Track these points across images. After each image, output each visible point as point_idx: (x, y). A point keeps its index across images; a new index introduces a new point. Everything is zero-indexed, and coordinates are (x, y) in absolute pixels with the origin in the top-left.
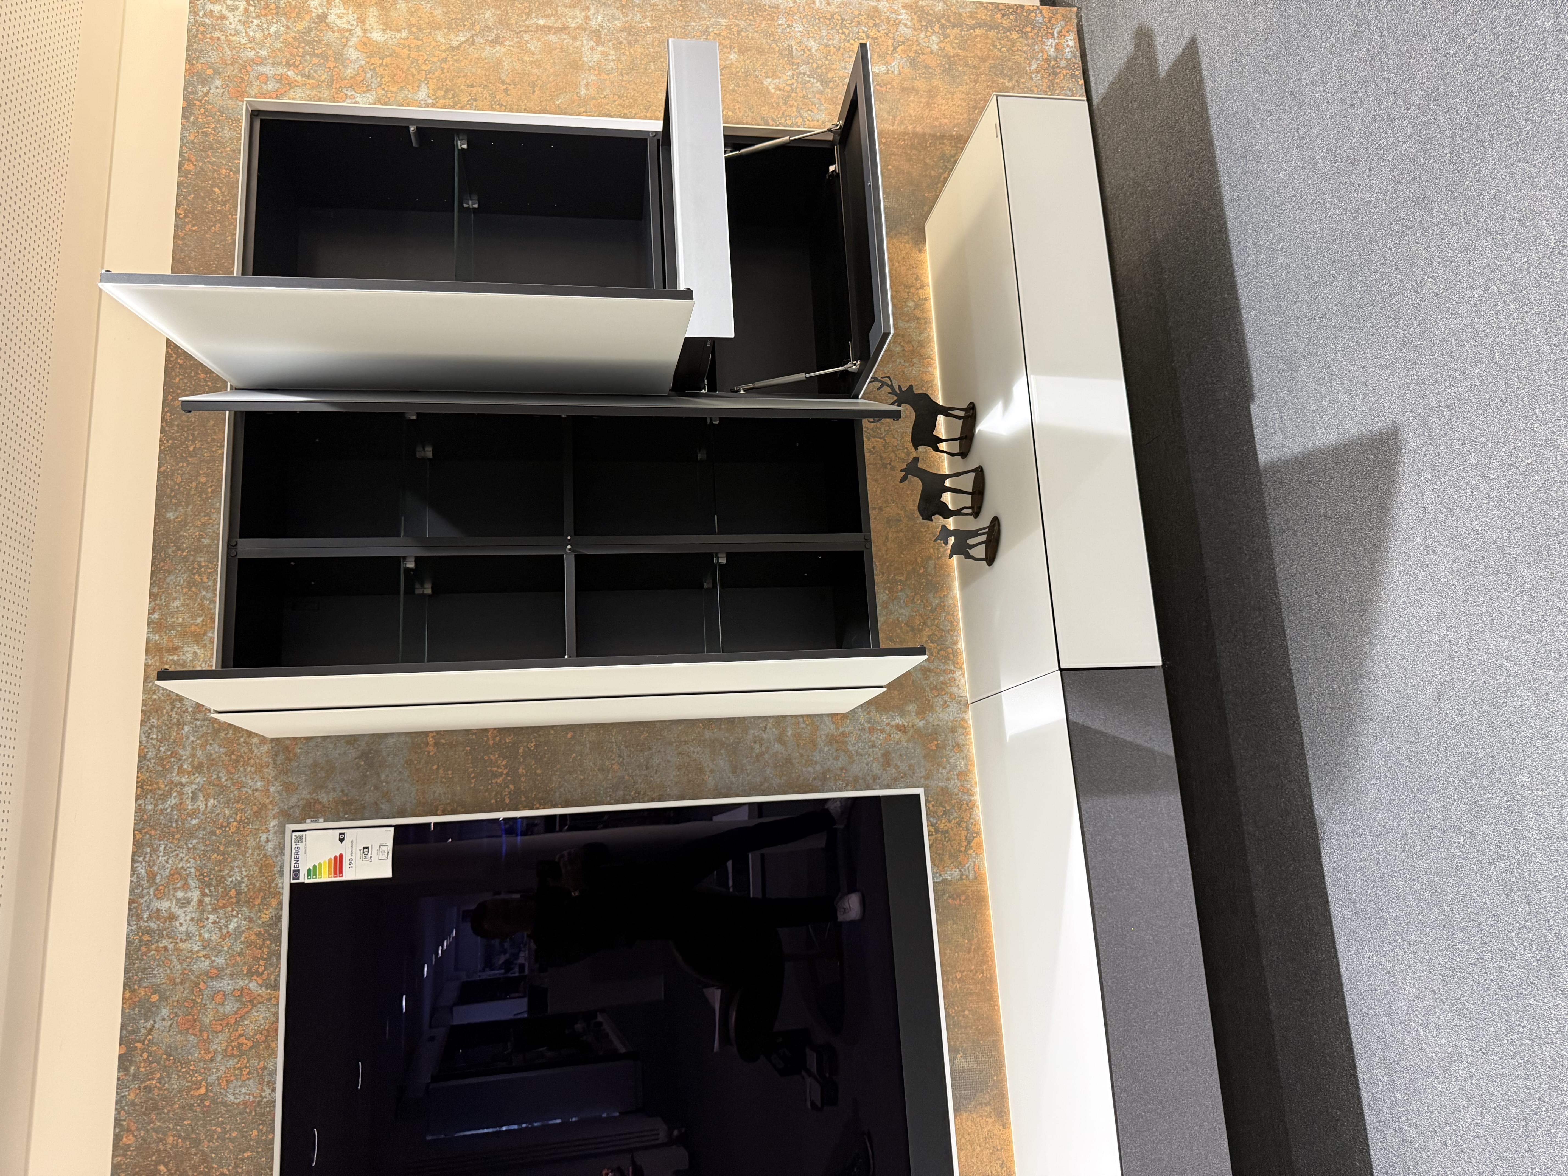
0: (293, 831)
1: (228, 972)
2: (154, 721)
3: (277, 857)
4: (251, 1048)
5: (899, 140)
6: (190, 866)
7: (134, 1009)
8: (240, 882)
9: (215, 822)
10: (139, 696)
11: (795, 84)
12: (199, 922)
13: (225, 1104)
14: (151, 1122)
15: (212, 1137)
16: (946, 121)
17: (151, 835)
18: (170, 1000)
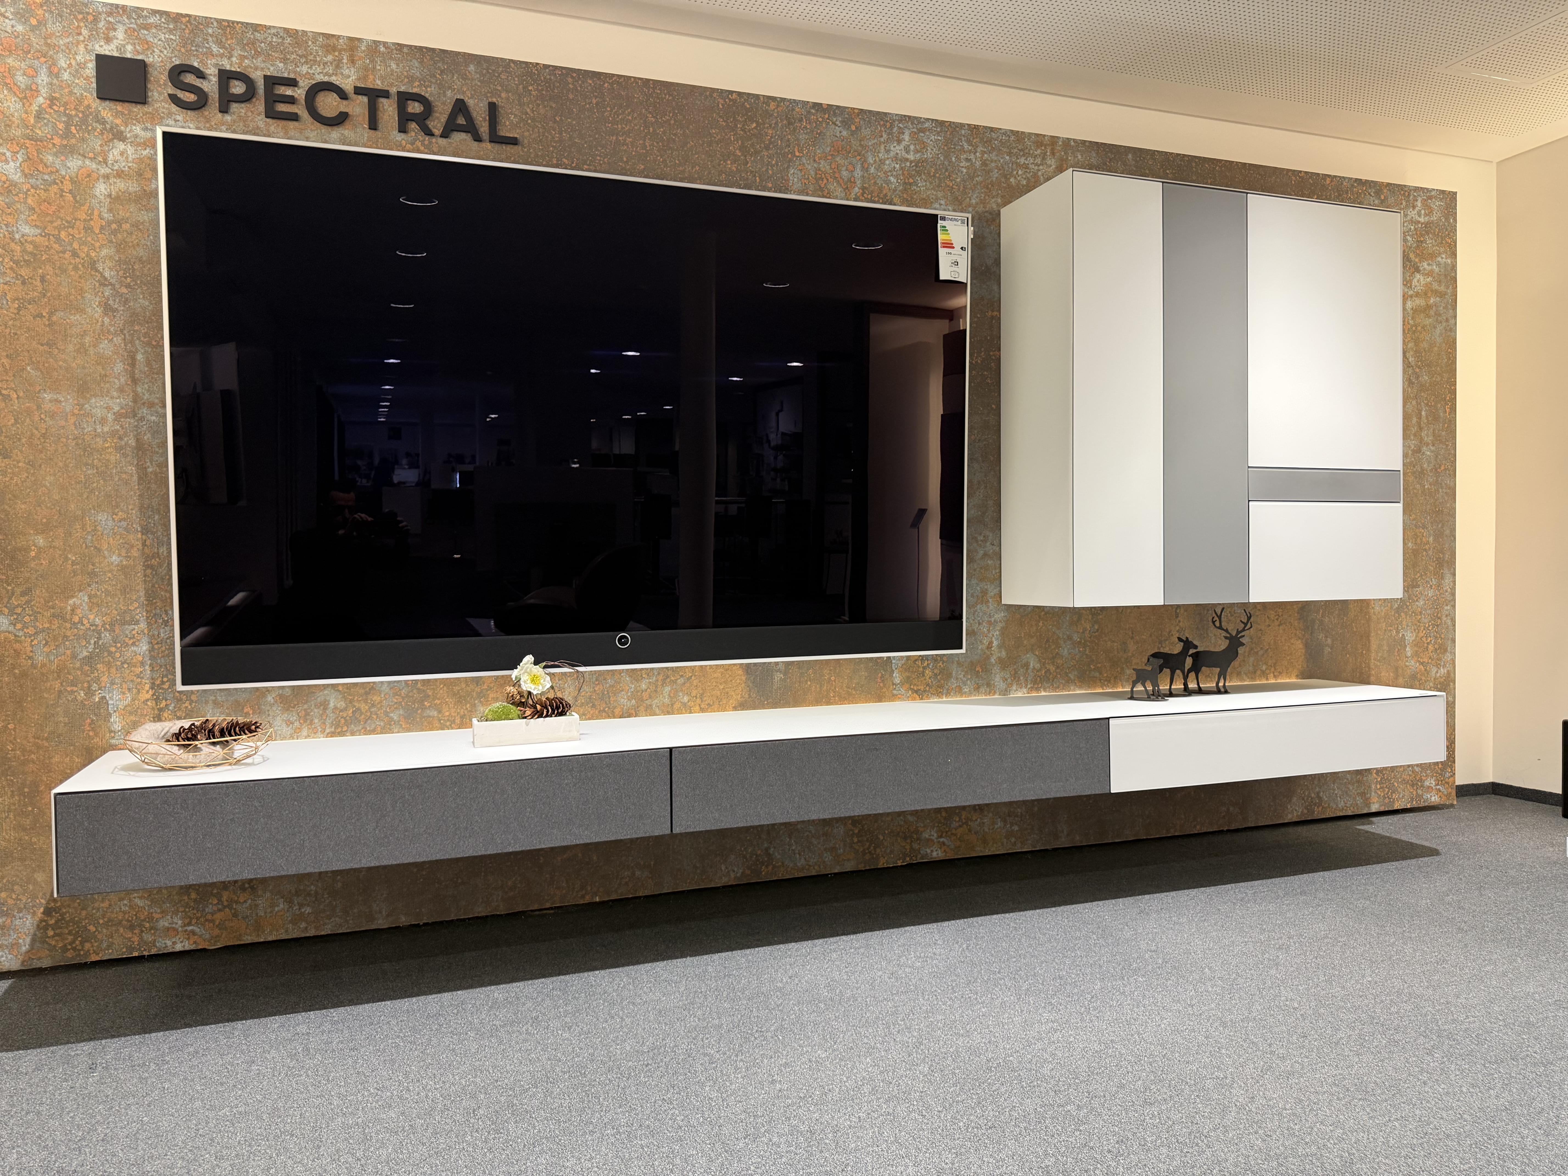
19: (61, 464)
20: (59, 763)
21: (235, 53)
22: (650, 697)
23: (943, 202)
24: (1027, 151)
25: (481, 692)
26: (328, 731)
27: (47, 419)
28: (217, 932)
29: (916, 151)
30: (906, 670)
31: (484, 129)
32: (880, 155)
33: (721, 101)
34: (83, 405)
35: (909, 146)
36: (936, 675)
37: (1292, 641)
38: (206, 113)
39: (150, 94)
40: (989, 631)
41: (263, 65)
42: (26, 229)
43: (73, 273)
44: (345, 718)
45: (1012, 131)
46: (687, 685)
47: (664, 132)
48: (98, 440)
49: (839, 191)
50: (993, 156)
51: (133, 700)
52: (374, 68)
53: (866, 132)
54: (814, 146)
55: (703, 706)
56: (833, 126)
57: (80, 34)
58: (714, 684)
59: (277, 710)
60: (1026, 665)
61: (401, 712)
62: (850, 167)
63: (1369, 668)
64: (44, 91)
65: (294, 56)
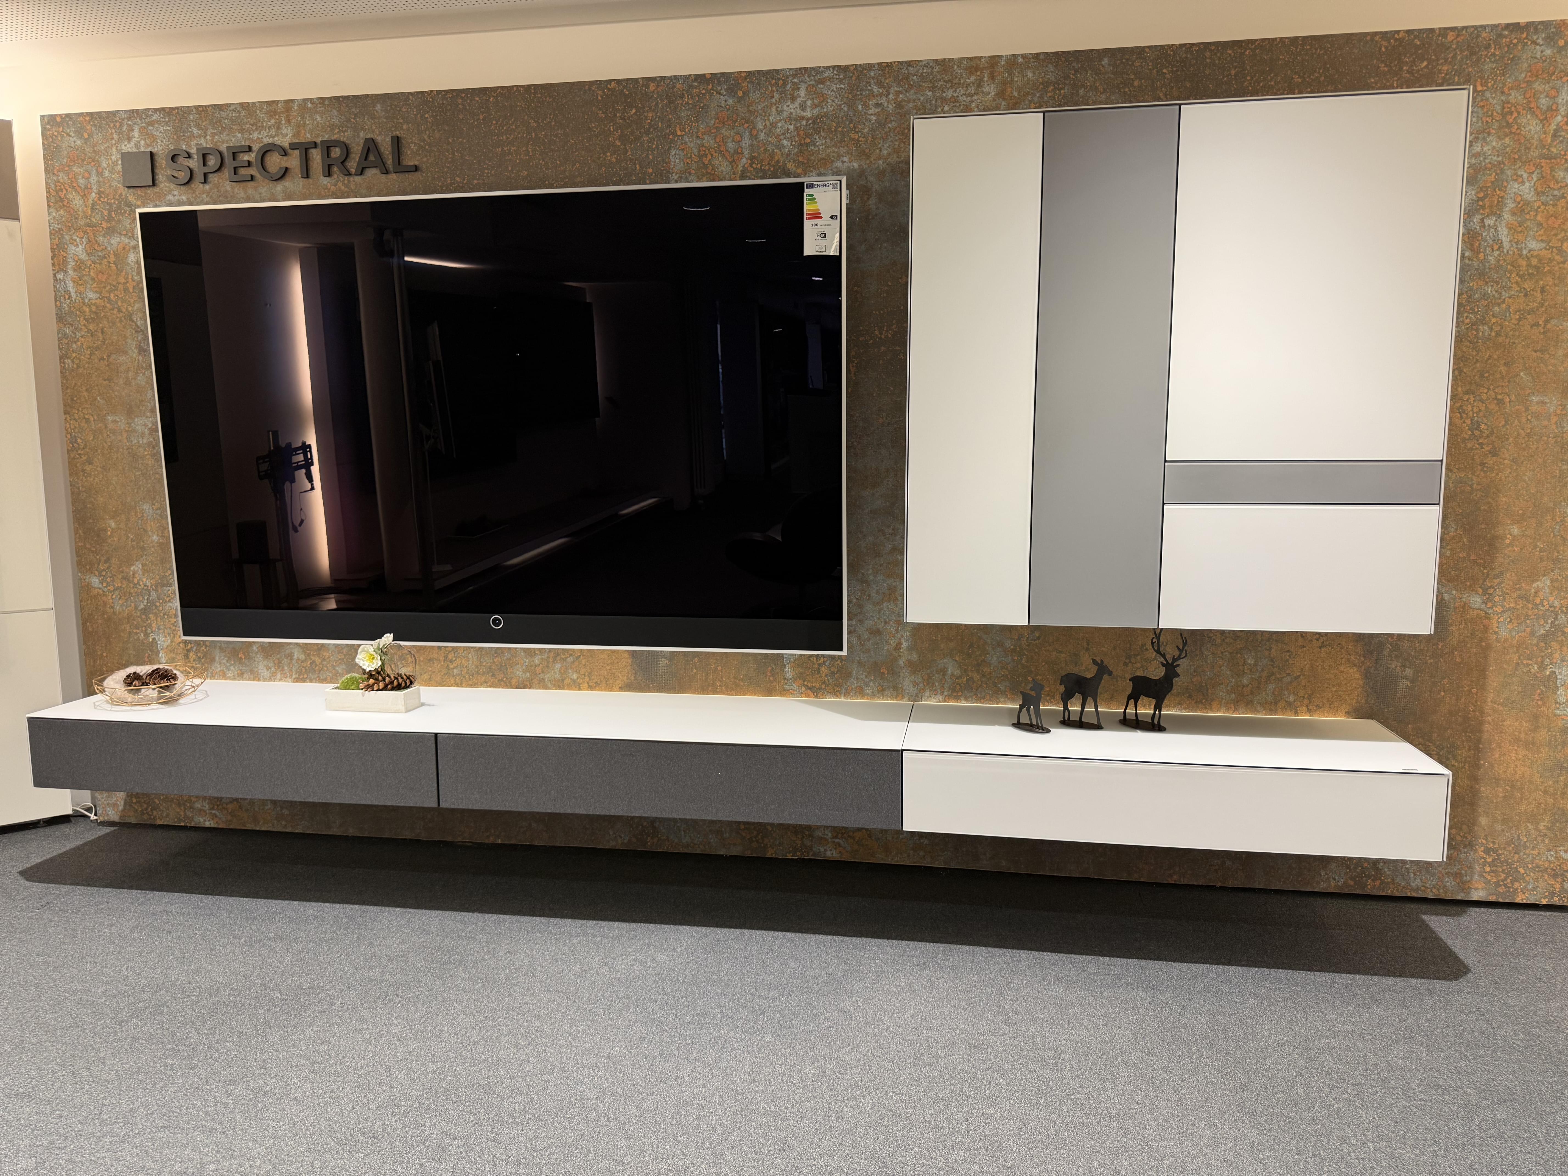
0: (841, 181)
1: (755, 142)
2: (937, 69)
3: (831, 170)
4: (704, 164)
5: (1475, 706)
6: (829, 108)
7: (733, 80)
8: (815, 145)
9: (859, 122)
10: (956, 56)
11: (1542, 608)
12: (790, 119)
13: (669, 149)
14: (662, 100)
15: (650, 142)
16: (1497, 756)
17: (852, 77)
18: (738, 105)
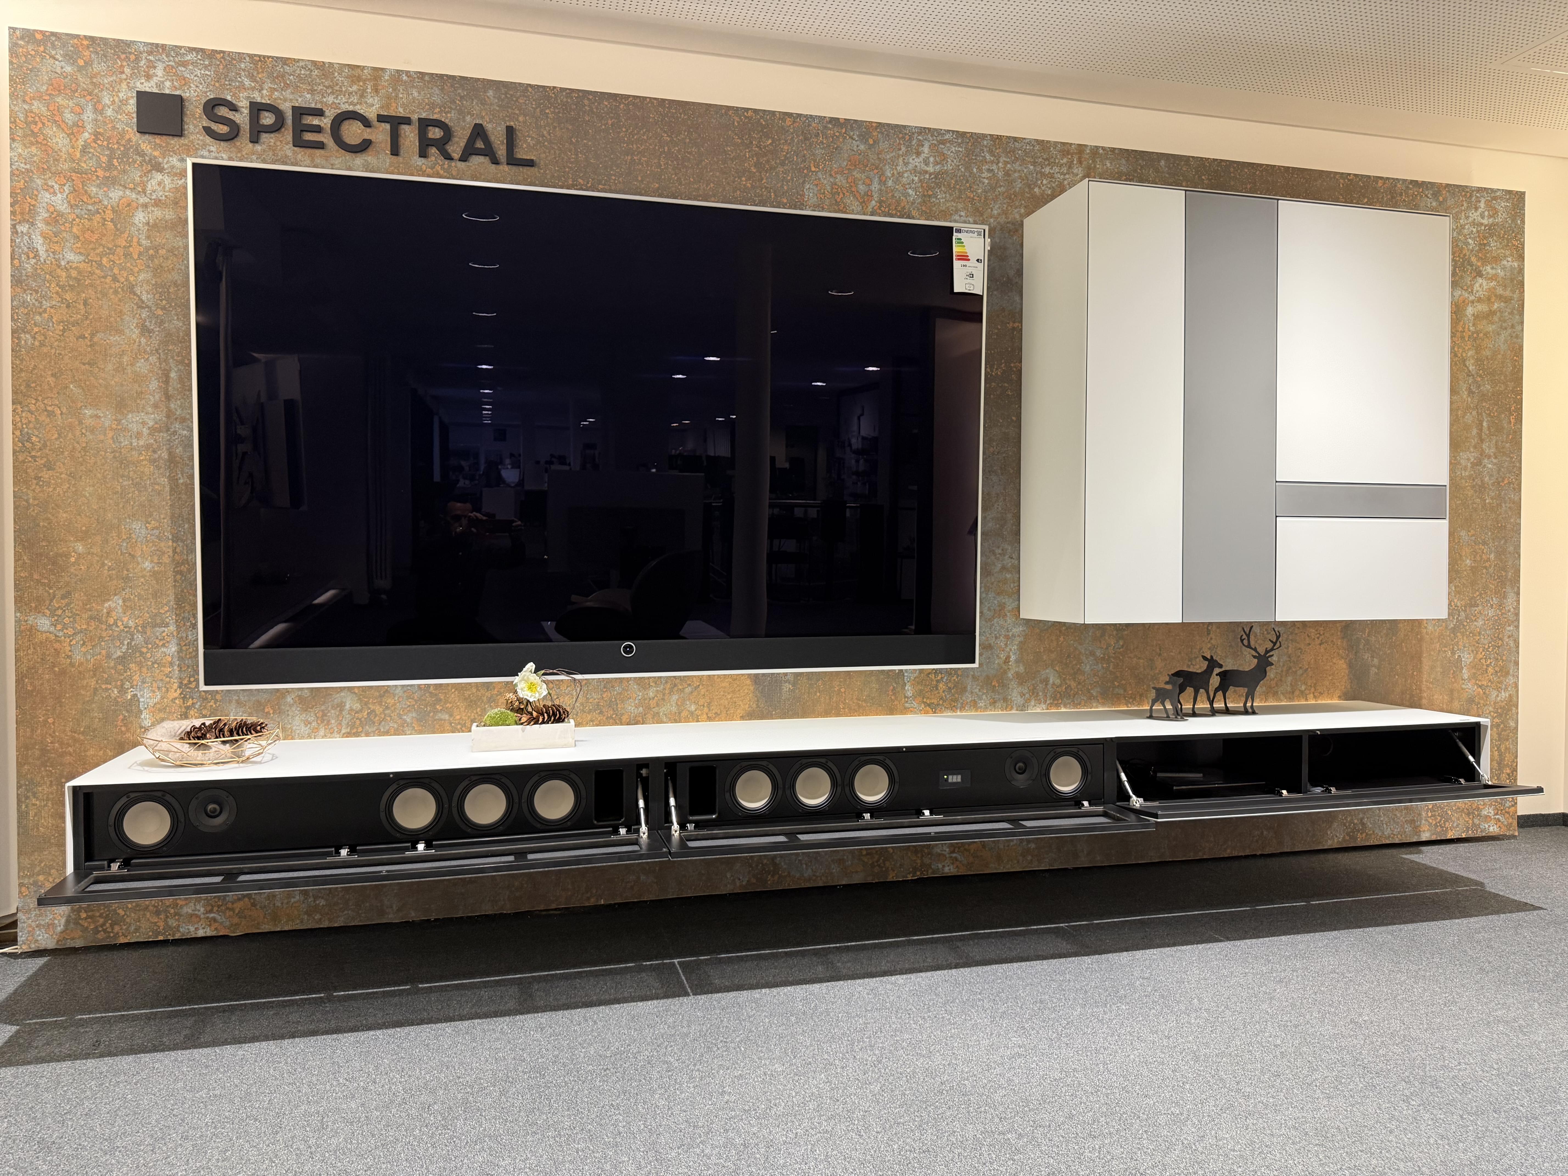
19: (99, 476)
20: (94, 756)
21: (266, 86)
22: (658, 705)
23: (962, 214)
24: (1052, 160)
25: (491, 696)
26: (343, 731)
27: (88, 433)
28: (236, 920)
29: (936, 163)
30: (918, 683)
31: (501, 152)
32: (899, 168)
33: (737, 119)
34: (120, 420)
35: (928, 158)
36: (950, 688)
37: (1334, 661)
38: (238, 144)
39: (186, 127)
40: (1006, 645)
41: (291, 97)
42: (71, 256)
43: (112, 297)
44: (360, 720)
45: (1037, 141)
46: (695, 693)
47: (679, 151)
48: (134, 453)
49: (855, 205)
50: (1017, 166)
51: (162, 698)
52: (397, 96)
53: (884, 145)
54: (830, 160)
55: (710, 715)
56: (850, 140)
57: (123, 72)
58: (722, 693)
59: (296, 710)
60: (1046, 681)
61: (414, 715)
62: (868, 181)
63: (1421, 690)
64: (89, 127)
65: (320, 87)
